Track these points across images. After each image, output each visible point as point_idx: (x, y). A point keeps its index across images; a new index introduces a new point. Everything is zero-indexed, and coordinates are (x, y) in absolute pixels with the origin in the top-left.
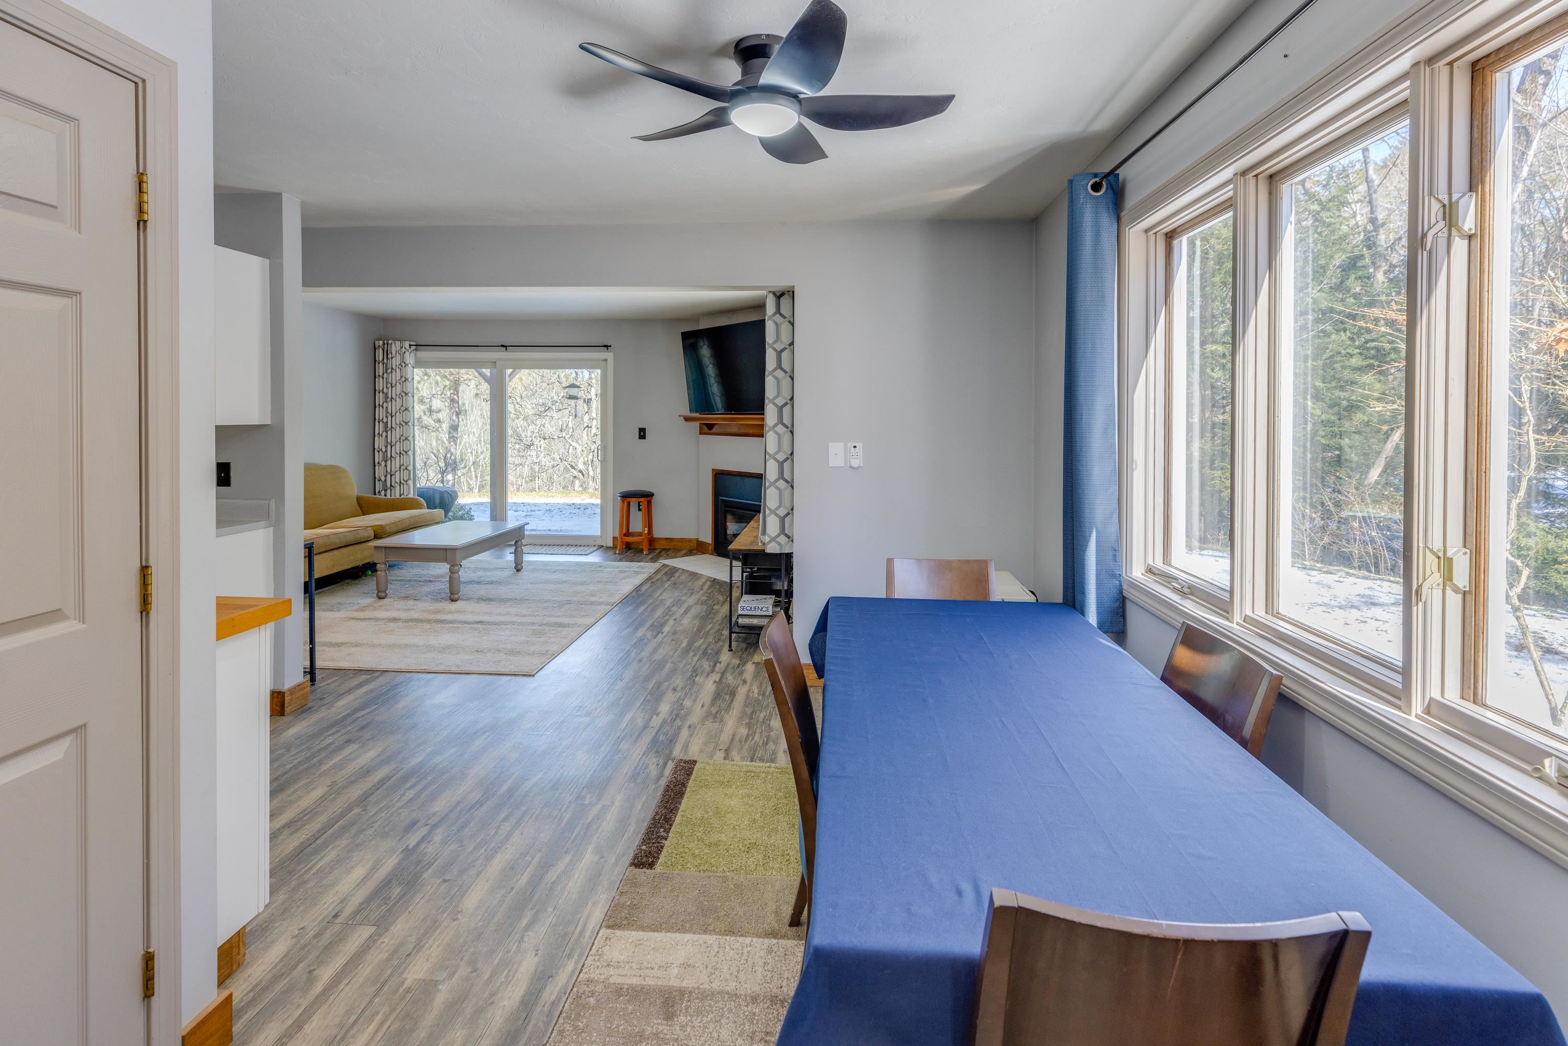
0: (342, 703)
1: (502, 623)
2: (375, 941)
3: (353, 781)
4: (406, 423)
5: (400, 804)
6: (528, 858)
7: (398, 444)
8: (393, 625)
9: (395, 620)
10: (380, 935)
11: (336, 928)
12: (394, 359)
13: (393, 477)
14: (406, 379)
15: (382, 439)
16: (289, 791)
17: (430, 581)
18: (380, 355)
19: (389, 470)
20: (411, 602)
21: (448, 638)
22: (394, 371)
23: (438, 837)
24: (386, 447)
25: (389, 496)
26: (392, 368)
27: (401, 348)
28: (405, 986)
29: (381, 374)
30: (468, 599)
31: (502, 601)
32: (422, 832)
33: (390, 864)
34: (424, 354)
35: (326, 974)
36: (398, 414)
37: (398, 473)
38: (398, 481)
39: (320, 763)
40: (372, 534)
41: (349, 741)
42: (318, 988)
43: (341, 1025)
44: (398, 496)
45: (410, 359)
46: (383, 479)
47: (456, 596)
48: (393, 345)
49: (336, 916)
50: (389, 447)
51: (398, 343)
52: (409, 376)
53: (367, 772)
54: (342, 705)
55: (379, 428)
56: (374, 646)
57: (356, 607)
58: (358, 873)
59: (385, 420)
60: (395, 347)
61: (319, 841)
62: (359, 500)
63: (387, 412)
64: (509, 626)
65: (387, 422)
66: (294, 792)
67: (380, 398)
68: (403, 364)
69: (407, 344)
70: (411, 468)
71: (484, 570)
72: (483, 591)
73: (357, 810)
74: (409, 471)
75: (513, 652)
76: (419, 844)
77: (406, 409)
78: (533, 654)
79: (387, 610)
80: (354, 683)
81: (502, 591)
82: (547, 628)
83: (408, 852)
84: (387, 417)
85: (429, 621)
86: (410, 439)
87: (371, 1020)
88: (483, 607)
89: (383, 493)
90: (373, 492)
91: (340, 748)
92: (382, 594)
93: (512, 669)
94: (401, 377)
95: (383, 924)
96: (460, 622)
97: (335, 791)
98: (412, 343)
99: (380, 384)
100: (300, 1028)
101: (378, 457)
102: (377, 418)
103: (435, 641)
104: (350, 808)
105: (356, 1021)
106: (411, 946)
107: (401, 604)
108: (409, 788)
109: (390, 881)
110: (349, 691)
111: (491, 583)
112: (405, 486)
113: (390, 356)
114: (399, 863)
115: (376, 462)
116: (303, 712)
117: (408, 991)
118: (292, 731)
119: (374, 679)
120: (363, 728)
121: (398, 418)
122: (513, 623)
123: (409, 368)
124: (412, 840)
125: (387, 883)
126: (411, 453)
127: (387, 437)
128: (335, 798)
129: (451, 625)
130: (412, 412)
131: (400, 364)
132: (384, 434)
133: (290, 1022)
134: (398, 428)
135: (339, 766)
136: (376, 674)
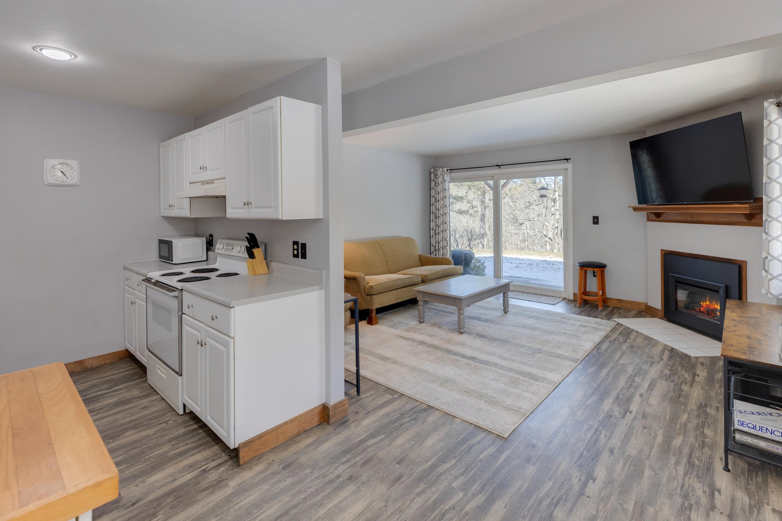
4: (446, 214)
7: (441, 225)
9: (422, 343)
12: (439, 178)
13: (439, 244)
14: (445, 189)
15: (434, 223)
18: (433, 176)
19: (437, 240)
21: (449, 370)
24: (436, 227)
25: (437, 256)
26: (438, 184)
27: (443, 172)
29: (433, 187)
34: (456, 174)
36: (441, 209)
37: (441, 242)
38: (441, 246)
40: (420, 280)
44: (442, 256)
45: (447, 178)
46: (434, 245)
47: (462, 331)
48: (439, 170)
50: (437, 227)
51: (441, 169)
52: (447, 187)
55: (433, 217)
57: (406, 327)
59: (435, 213)
60: (440, 172)
62: (420, 257)
63: (436, 208)
65: (436, 214)
67: (433, 200)
68: (444, 180)
69: (445, 170)
70: (448, 239)
74: (447, 241)
77: (445, 206)
84: (436, 211)
85: (441, 349)
86: (448, 223)
88: (478, 342)
89: (434, 253)
90: (430, 253)
94: (443, 188)
96: (461, 355)
98: (448, 169)
99: (433, 192)
101: (432, 233)
102: (431, 211)
103: (440, 371)
111: (487, 321)
112: (445, 249)
113: (437, 177)
115: (431, 235)
121: (442, 211)
123: (447, 183)
126: (448, 231)
127: (436, 222)
129: (454, 357)
130: (448, 208)
131: (442, 181)
132: (435, 220)
134: (441, 217)
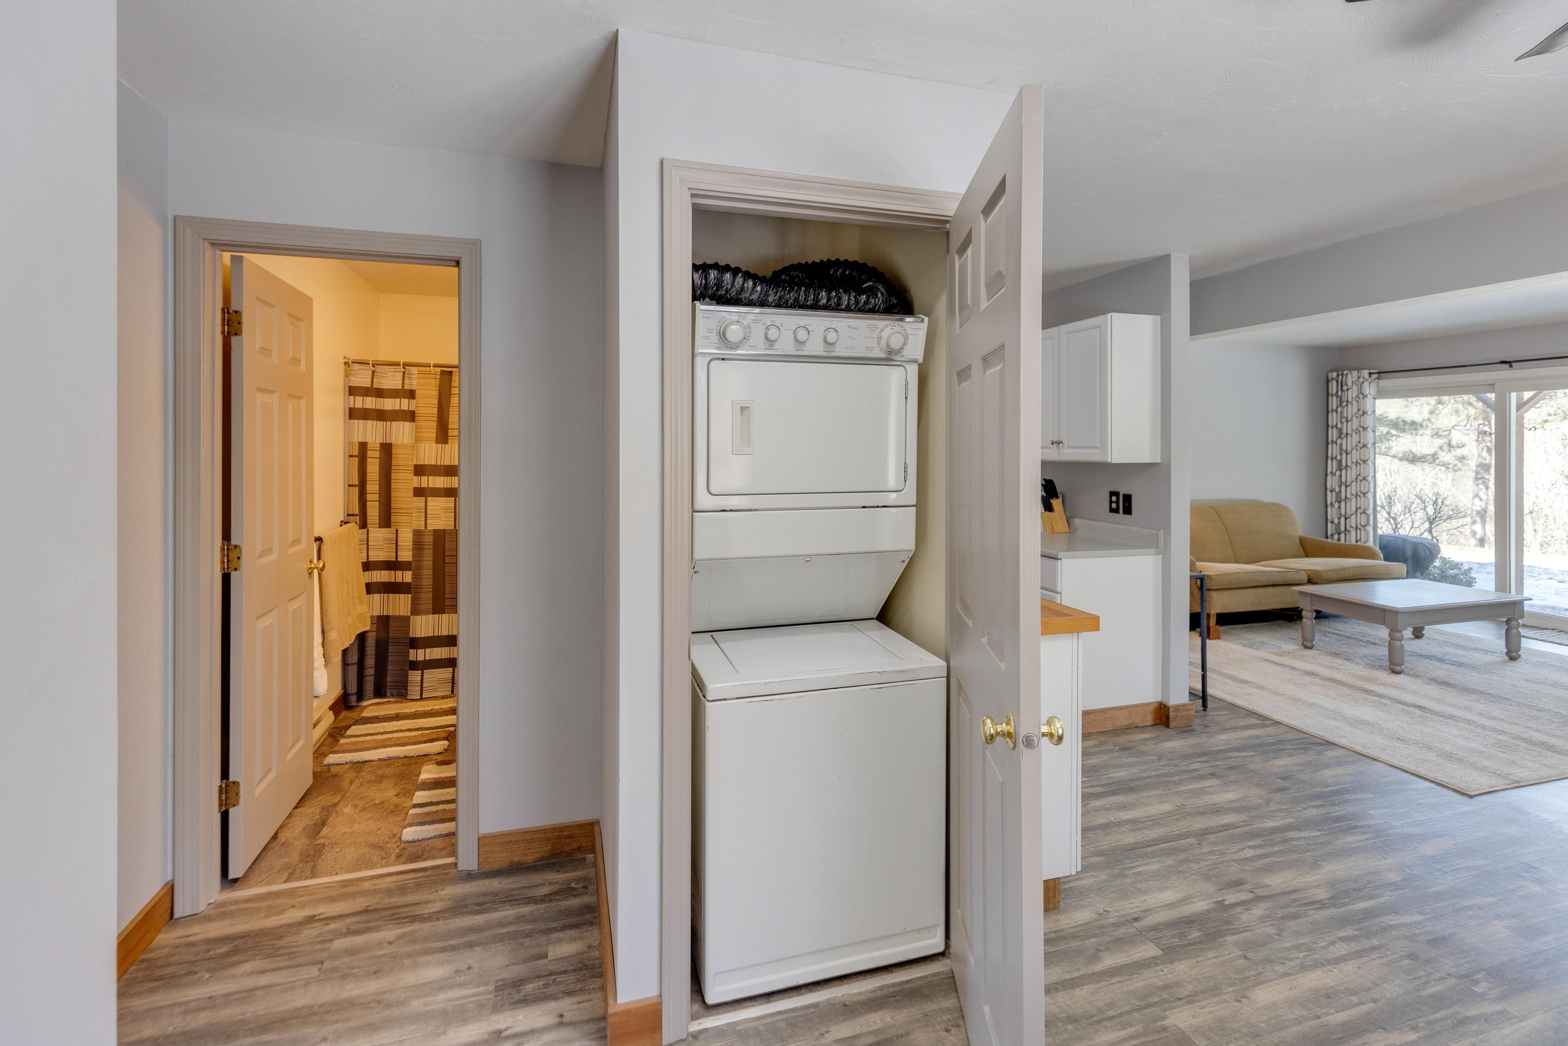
0: (1223, 737)
1: (1451, 717)
2: (1157, 964)
3: (1201, 812)
4: (1364, 462)
5: (1234, 857)
6: (1355, 999)
7: (1354, 484)
8: (1308, 679)
9: (1312, 674)
10: (1163, 963)
11: (1131, 930)
12: (1350, 391)
13: (1348, 521)
14: (1364, 413)
15: (1336, 479)
16: (1144, 794)
17: (1374, 644)
18: (1333, 387)
19: (1343, 512)
20: (1339, 661)
21: (1367, 713)
22: (1349, 404)
23: (1259, 910)
24: (1340, 487)
25: (1342, 541)
26: (1347, 402)
27: (1359, 378)
28: (1164, 1023)
29: (1334, 408)
30: (1416, 676)
31: (1466, 690)
32: (1245, 896)
33: (1200, 906)
34: (1386, 383)
35: (1109, 961)
36: (1354, 451)
37: (1353, 517)
38: (1354, 525)
39: (1180, 782)
40: (1305, 579)
41: (1213, 775)
42: (1098, 967)
43: (1100, 1010)
44: (1353, 542)
45: (1370, 389)
46: (1336, 521)
47: (1398, 668)
48: (1349, 376)
49: (1136, 920)
50: (1343, 487)
51: (1355, 373)
52: (1369, 408)
53: (1217, 810)
54: (1221, 740)
55: (1332, 466)
56: (1277, 694)
57: (1276, 650)
58: (1169, 896)
59: (1339, 458)
60: (1351, 377)
61: (1149, 849)
62: (1303, 542)
63: (1341, 449)
64: (1461, 724)
65: (1341, 461)
66: (1148, 797)
67: (1333, 434)
68: (1362, 395)
69: (1365, 373)
70: (1370, 511)
71: (1458, 646)
72: (1441, 671)
73: (1192, 840)
74: (1368, 516)
75: (1450, 757)
76: (1235, 905)
77: (1364, 446)
78: (1483, 769)
79: (1308, 662)
80: (1243, 723)
81: (1471, 679)
82: (1524, 745)
83: (1221, 906)
84: (1341, 454)
85: (1351, 687)
86: (1370, 479)
87: (1124, 1027)
88: (1434, 690)
89: (1336, 537)
90: (1324, 534)
91: (1202, 778)
92: (1309, 644)
93: (1439, 777)
94: (1359, 410)
95: (1170, 954)
96: (1391, 699)
97: (1179, 814)
98: (1372, 371)
99: (1333, 419)
100: (1073, 987)
101: (1330, 497)
102: (1330, 455)
103: (1349, 710)
104: (1187, 836)
105: (1113, 1017)
106: (1186, 993)
107: (1327, 660)
108: (1249, 847)
109: (1192, 922)
110: (1234, 729)
111: (1461, 665)
112: (1363, 531)
113: (1345, 388)
114: (1208, 911)
115: (1329, 502)
116: (1185, 732)
117: (1165, 1029)
118: (1169, 745)
119: (1264, 726)
120: (1231, 768)
121: (1355, 456)
122: (1469, 722)
123: (1369, 401)
124: (1231, 897)
125: (1189, 921)
126: (1370, 495)
127: (1340, 476)
128: (1178, 820)
129: (1377, 699)
130: (1372, 450)
131: (1357, 396)
132: (1338, 473)
133: (1068, 977)
134: (1354, 467)
135: (1195, 793)
136: (1268, 722)
